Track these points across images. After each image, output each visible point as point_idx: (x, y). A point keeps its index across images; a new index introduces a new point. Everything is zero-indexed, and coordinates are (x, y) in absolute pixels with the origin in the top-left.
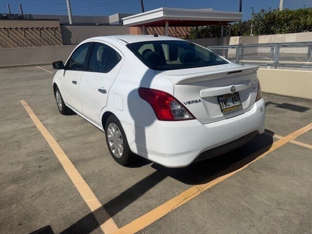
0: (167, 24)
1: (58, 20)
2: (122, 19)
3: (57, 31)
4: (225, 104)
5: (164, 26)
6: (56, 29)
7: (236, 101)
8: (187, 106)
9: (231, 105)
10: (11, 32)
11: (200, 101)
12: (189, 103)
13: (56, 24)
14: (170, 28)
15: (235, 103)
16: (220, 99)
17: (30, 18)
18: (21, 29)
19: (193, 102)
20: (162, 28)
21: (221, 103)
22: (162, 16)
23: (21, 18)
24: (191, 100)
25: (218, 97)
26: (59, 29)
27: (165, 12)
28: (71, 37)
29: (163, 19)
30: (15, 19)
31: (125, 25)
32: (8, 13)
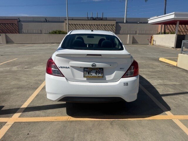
0: (178, 23)
1: (115, 20)
2: (148, 20)
3: (113, 26)
4: (89, 73)
5: (176, 24)
6: (113, 25)
7: (99, 73)
8: (60, 69)
9: (94, 74)
10: (92, 27)
11: (68, 68)
12: (62, 67)
13: (114, 23)
14: (180, 26)
15: (98, 74)
16: (86, 69)
17: (106, 19)
18: (97, 25)
19: (64, 67)
20: (174, 26)
21: (85, 72)
22: (173, 17)
23: (101, 19)
24: (63, 66)
25: (85, 68)
26: (115, 25)
27: (176, 15)
28: (120, 30)
29: (174, 20)
30: (99, 20)
31: (149, 23)
32: (96, 17)
